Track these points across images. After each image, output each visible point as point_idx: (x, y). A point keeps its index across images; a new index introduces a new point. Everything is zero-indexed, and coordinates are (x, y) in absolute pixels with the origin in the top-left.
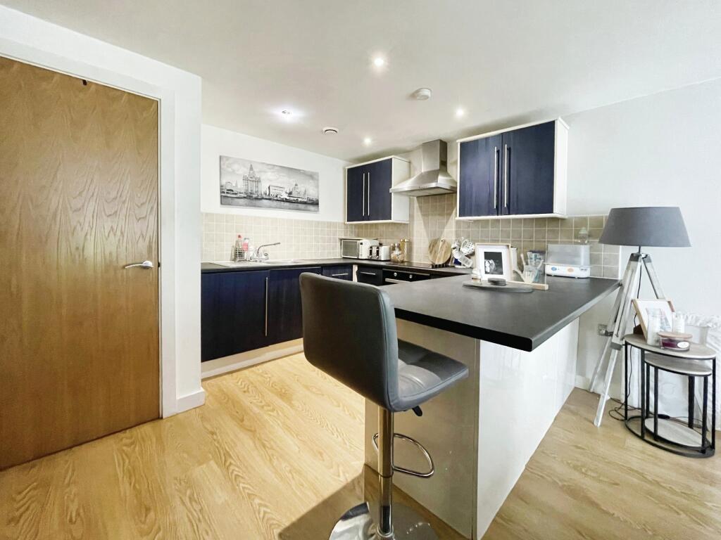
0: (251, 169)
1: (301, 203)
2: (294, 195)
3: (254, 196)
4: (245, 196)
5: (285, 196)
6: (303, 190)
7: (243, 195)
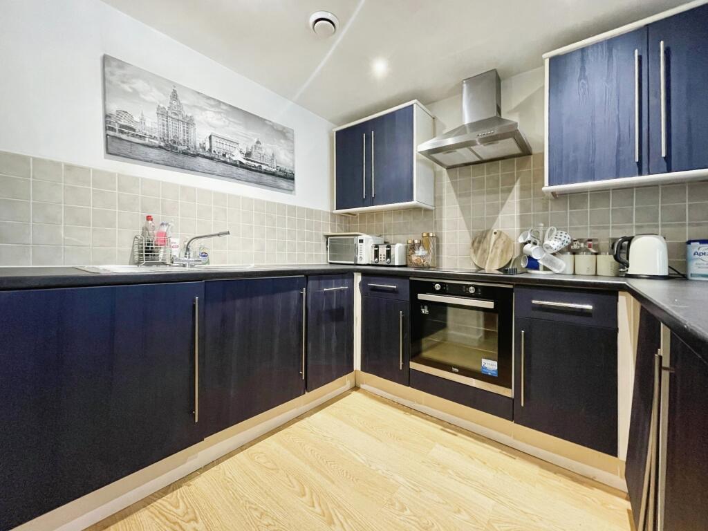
0: (175, 96)
1: (266, 173)
2: (254, 157)
3: (180, 148)
4: (162, 144)
5: (239, 157)
6: (269, 152)
7: (157, 142)
